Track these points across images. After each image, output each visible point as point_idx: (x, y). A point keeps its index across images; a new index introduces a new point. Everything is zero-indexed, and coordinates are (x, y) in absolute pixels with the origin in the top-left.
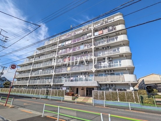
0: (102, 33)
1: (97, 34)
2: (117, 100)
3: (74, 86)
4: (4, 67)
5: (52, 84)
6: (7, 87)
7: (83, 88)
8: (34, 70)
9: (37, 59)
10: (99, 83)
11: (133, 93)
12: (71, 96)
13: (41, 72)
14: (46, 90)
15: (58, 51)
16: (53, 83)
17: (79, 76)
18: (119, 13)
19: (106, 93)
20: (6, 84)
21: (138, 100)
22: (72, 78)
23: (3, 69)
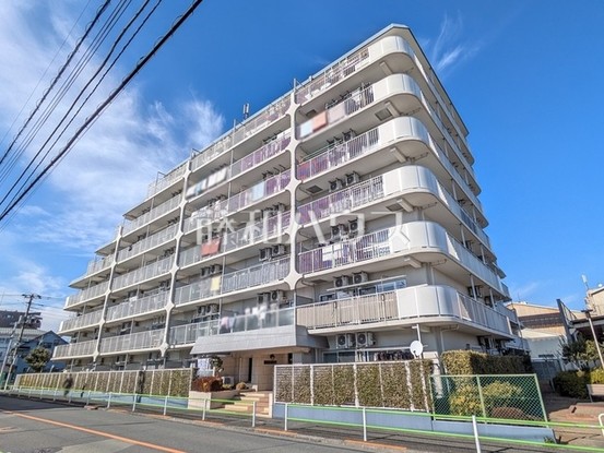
0: (324, 122)
1: (307, 128)
2: (349, 400)
3: (240, 352)
4: (32, 297)
5: (163, 348)
6: (38, 370)
7: (272, 356)
8: (115, 300)
9: (126, 257)
10: (310, 332)
11: (408, 369)
12: (207, 391)
13: (133, 303)
14: (138, 371)
15: (186, 216)
16: (166, 345)
17: (247, 311)
18: (392, 25)
19: (315, 374)
20: (37, 357)
21: (421, 396)
22: (224, 320)
23: (30, 303)
